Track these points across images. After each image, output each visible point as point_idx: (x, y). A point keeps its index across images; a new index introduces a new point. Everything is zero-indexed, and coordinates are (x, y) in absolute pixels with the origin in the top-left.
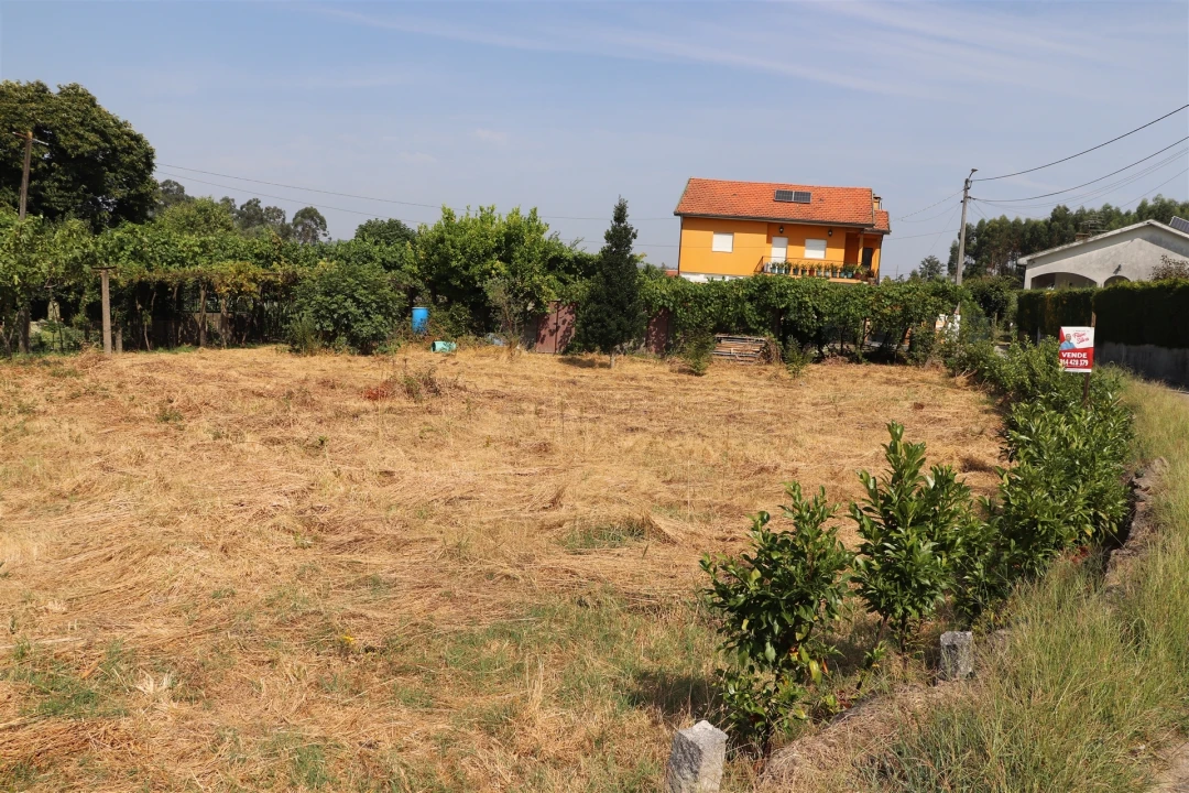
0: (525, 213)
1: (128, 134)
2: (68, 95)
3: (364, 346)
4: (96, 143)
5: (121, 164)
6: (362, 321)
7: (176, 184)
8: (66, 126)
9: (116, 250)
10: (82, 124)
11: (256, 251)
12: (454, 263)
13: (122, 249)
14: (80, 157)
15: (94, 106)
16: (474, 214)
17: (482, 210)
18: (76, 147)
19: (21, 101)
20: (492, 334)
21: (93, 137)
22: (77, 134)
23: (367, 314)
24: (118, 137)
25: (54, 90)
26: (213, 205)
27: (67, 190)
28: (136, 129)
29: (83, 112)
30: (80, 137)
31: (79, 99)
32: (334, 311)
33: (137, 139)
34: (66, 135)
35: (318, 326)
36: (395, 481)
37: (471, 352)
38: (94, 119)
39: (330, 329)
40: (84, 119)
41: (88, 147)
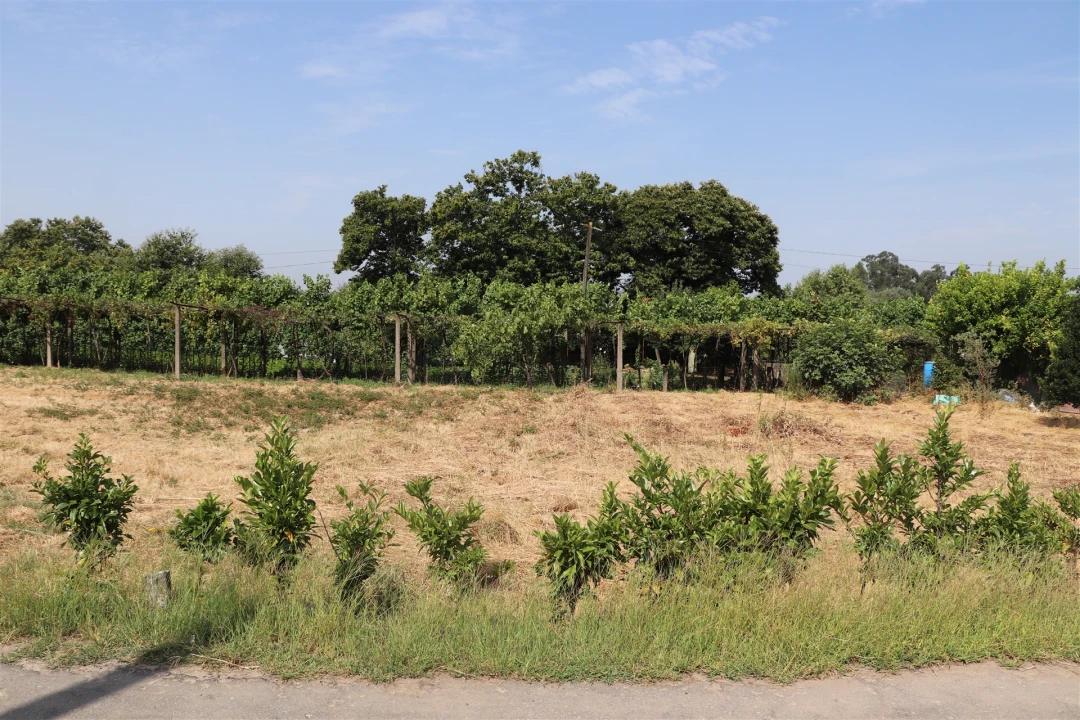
0: (1051, 266)
1: (754, 216)
2: (706, 189)
3: (848, 394)
4: (722, 225)
5: (748, 240)
6: (846, 372)
7: (891, 254)
8: (701, 213)
10: (713, 211)
11: (793, 309)
12: (959, 319)
14: (710, 237)
15: (725, 195)
17: (1004, 265)
18: (706, 230)
19: (671, 198)
20: (1003, 390)
21: (720, 221)
22: (708, 220)
23: (850, 365)
24: (746, 219)
25: (697, 187)
26: (845, 271)
27: (703, 263)
28: (762, 212)
29: (714, 201)
30: (711, 221)
31: (716, 191)
32: (821, 361)
33: (762, 219)
34: (700, 220)
35: (807, 375)
38: (723, 206)
39: (817, 378)
40: (715, 207)
41: (714, 229)
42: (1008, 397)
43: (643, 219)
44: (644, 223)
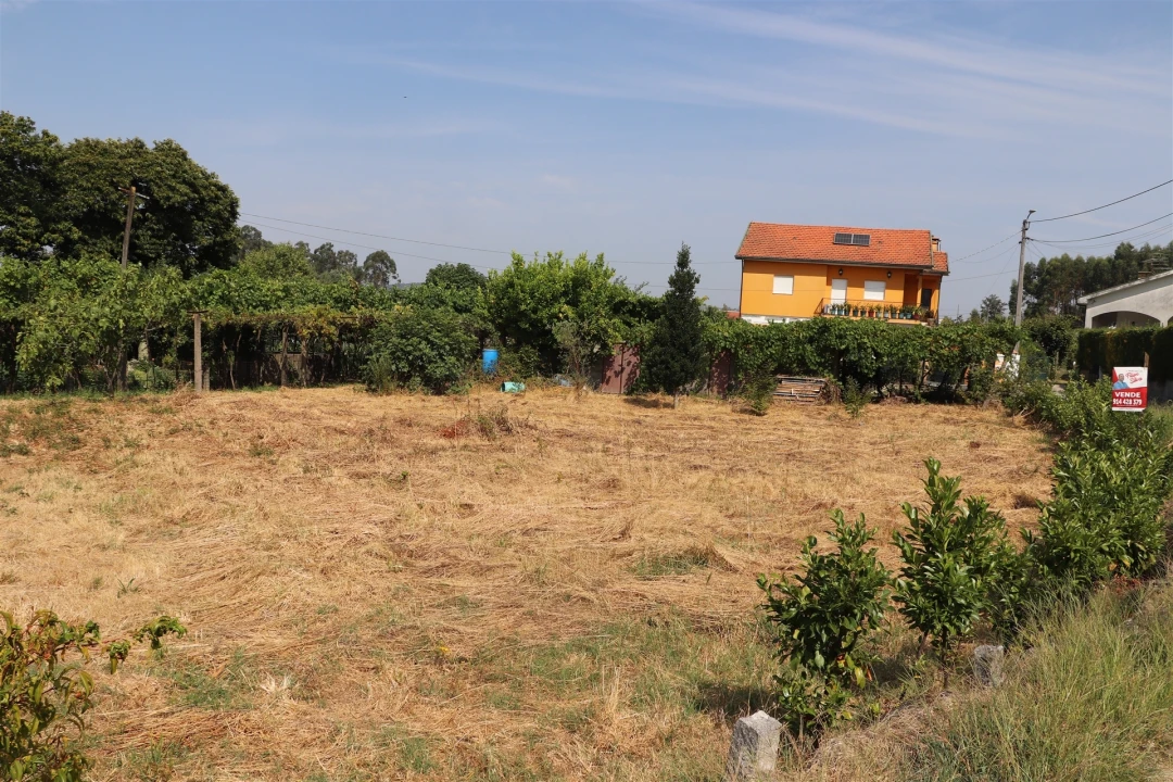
0: (592, 258)
1: (215, 185)
2: (163, 150)
3: (437, 386)
4: (186, 195)
5: (208, 213)
6: (436, 362)
7: (254, 229)
8: (160, 179)
9: (206, 295)
10: (174, 176)
11: (335, 295)
12: (523, 307)
13: (211, 293)
14: (171, 207)
15: (185, 159)
16: (543, 260)
17: (549, 255)
18: (168, 198)
19: (121, 157)
20: (559, 375)
21: (184, 188)
22: (169, 186)
23: (441, 356)
24: (206, 188)
25: (150, 146)
26: (290, 249)
27: (159, 238)
28: (222, 181)
29: (175, 165)
30: (172, 189)
31: (172, 153)
32: (409, 353)
33: (223, 189)
34: (160, 187)
35: (394, 367)
36: (473, 514)
37: (540, 392)
38: (185, 172)
39: (406, 370)
40: (176, 172)
41: (178, 198)
42: (564, 382)
43: (88, 181)
44: (90, 185)
